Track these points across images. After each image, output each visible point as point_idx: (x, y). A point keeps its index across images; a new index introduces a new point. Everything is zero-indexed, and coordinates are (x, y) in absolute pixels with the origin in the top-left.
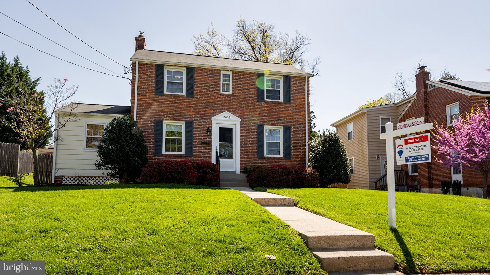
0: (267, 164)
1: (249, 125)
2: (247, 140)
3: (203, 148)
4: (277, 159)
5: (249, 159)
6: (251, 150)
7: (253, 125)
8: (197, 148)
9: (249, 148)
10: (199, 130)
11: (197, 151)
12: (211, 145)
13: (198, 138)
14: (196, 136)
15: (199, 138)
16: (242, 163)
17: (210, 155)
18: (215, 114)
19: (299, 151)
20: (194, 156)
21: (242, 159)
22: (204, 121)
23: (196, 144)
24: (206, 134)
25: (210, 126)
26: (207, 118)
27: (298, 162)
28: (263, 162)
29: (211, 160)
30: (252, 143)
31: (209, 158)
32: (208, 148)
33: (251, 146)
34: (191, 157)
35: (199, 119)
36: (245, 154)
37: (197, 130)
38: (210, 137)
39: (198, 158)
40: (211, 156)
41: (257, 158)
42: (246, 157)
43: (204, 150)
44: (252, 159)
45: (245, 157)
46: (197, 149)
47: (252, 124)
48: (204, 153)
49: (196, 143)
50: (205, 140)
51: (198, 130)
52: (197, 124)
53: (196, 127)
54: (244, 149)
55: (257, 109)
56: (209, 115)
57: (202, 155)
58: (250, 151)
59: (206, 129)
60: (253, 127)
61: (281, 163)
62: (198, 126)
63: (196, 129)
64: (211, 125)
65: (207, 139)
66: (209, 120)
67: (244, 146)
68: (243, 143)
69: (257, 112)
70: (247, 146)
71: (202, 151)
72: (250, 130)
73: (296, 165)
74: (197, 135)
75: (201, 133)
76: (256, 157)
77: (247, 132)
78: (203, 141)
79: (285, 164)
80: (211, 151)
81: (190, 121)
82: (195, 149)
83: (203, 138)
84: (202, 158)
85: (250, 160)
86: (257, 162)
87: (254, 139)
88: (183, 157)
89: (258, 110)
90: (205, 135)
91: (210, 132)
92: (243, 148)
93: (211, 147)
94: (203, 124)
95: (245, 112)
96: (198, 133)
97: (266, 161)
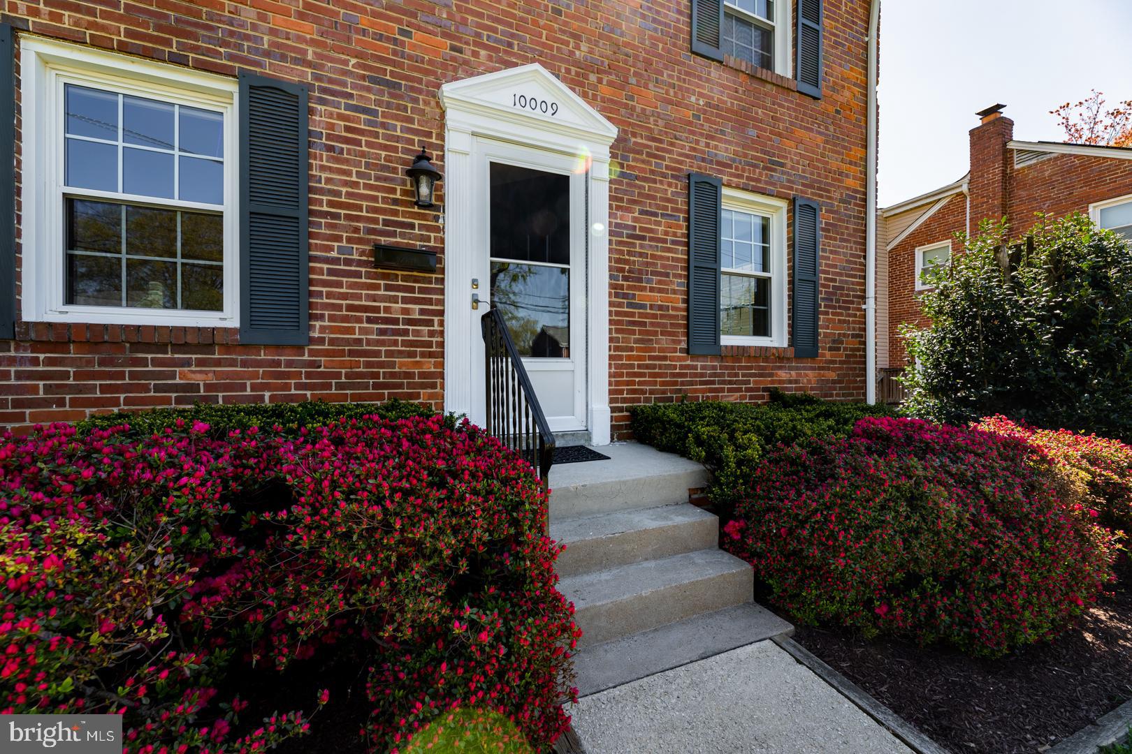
0: (730, 382)
1: (652, 172)
2: (641, 255)
3: (388, 288)
4: (766, 359)
5: (651, 358)
6: (660, 308)
7: (673, 176)
8: (340, 285)
9: (650, 298)
10: (358, 164)
11: (339, 307)
12: (443, 271)
13: (348, 217)
14: (330, 204)
15: (358, 219)
16: (617, 383)
17: (431, 334)
18: (462, 68)
19: (844, 321)
20: (321, 341)
21: (620, 357)
22: (389, 105)
23: (335, 261)
24: (404, 192)
25: (431, 145)
26: (412, 89)
27: (840, 369)
28: (715, 375)
29: (442, 365)
30: (667, 275)
31: (431, 355)
32: (422, 290)
33: (660, 291)
34: (299, 349)
35: (354, 86)
36: (633, 332)
37: (337, 160)
38: (436, 218)
39: (351, 353)
40: (442, 344)
41: (687, 351)
42: (639, 349)
43: (394, 300)
44: (665, 358)
45: (631, 349)
46: (344, 296)
47: (667, 167)
48: (396, 321)
49: (331, 249)
50: (403, 235)
51: (347, 161)
52: (341, 117)
53: (329, 137)
54: (630, 305)
55: (688, 90)
56: (427, 72)
57: (382, 332)
58: (655, 316)
59: (404, 162)
60: (670, 185)
61: (783, 375)
62: (348, 129)
63: (330, 149)
64: (441, 137)
65: (412, 226)
66: (426, 103)
67: (629, 287)
68: (622, 270)
69: (687, 107)
70: (643, 289)
71: (377, 310)
72: (654, 198)
73: (834, 382)
74: (338, 194)
75: (367, 186)
76: (681, 350)
77: (641, 212)
78: (383, 240)
79: (796, 382)
80: (442, 313)
81: (279, 80)
82: (329, 295)
83: (386, 223)
84: (377, 354)
85: (654, 367)
86: (684, 375)
87: (676, 251)
88: (227, 348)
89: (693, 99)
90: (396, 202)
91: (436, 177)
92: (625, 296)
93: (442, 281)
94: (384, 125)
95: (632, 98)
96: (346, 184)
97: (726, 368)
